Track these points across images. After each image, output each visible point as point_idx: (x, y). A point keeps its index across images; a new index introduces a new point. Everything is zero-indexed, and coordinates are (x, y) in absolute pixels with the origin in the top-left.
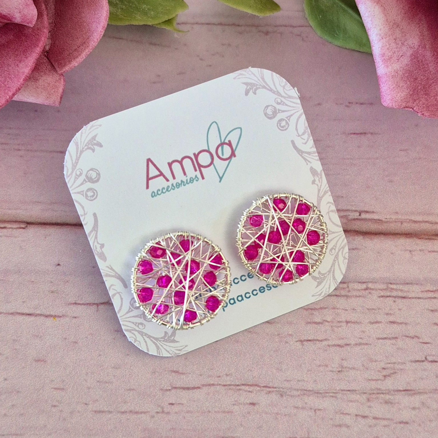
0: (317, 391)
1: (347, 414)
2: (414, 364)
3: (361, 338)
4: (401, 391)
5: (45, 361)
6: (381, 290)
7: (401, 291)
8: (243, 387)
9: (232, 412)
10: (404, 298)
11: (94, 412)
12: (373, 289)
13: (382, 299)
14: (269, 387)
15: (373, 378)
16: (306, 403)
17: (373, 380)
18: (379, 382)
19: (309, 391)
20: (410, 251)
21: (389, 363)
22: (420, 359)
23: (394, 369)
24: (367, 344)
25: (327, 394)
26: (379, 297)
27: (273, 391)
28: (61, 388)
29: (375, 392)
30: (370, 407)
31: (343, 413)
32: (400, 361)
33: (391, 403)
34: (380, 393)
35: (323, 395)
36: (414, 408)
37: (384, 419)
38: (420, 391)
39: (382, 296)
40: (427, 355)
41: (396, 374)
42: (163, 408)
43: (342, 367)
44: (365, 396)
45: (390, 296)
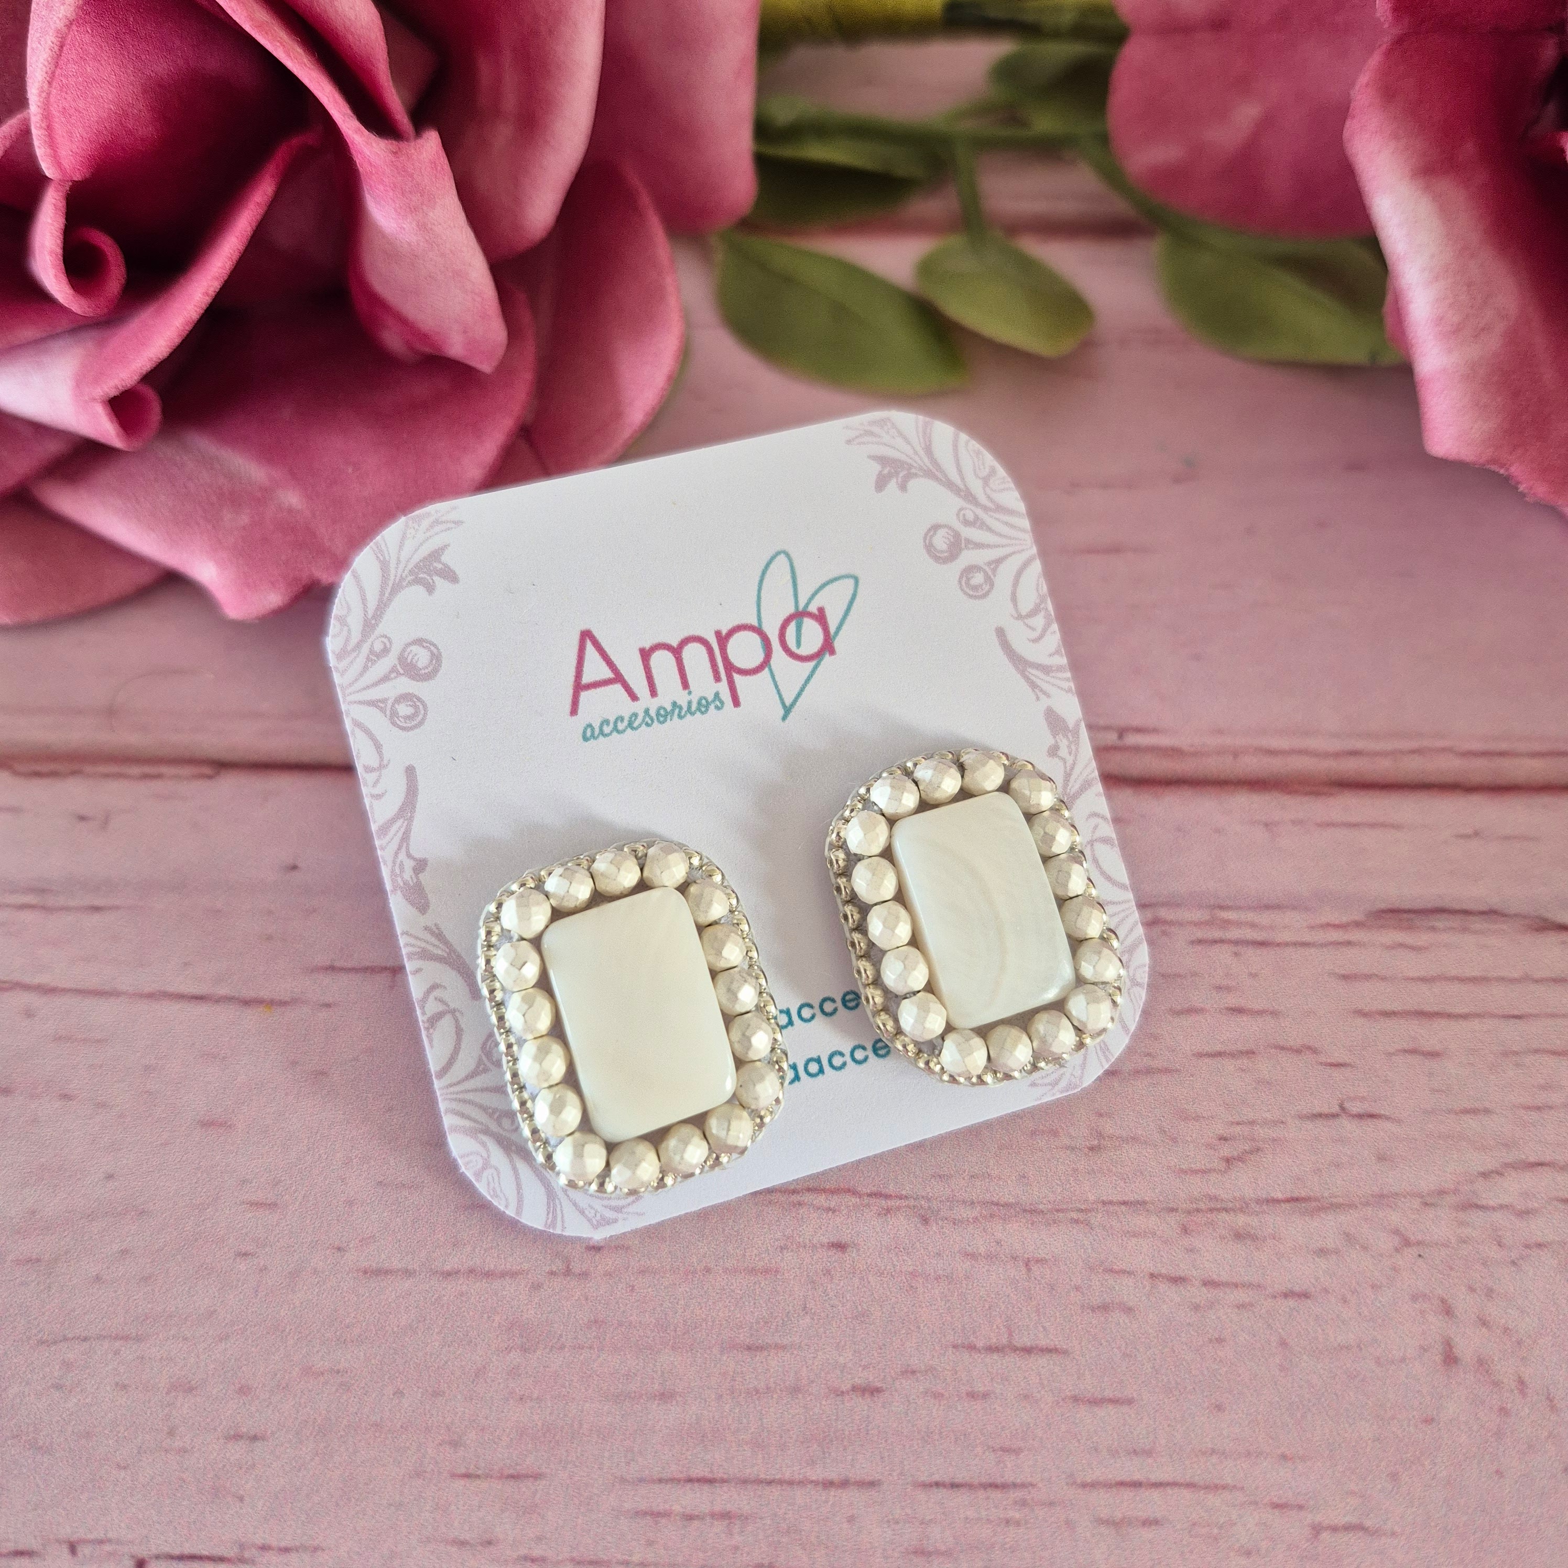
0: (1031, 1204)
1: (1124, 1272)
2: (1309, 1125)
3: (1149, 1055)
4: (1277, 1201)
5: (230, 1126)
6: (1195, 925)
7: (1253, 925)
8: (808, 1198)
9: (777, 1271)
10: (1262, 944)
11: (361, 1274)
12: (1171, 923)
13: (1199, 948)
14: (888, 1197)
15: (1193, 1166)
16: (998, 1243)
17: (1195, 1172)
18: (1213, 1177)
19: (1007, 1205)
20: (1266, 825)
21: (1238, 1124)
22: (1325, 1110)
23: (1253, 1140)
24: (1167, 1071)
25: (1061, 1215)
26: (1192, 942)
27: (899, 1208)
28: (269, 1202)
29: (1202, 1206)
30: (1190, 1250)
31: (1111, 1271)
32: (1268, 1115)
33: (1254, 1238)
34: (1218, 1210)
35: (1048, 1216)
36: (1322, 1252)
37: (1236, 1286)
38: (1335, 1200)
39: (1200, 942)
40: (1345, 1097)
41: (1260, 1153)
42: (567, 1261)
43: (1100, 1135)
44: (1172, 1219)
45: (1222, 941)
